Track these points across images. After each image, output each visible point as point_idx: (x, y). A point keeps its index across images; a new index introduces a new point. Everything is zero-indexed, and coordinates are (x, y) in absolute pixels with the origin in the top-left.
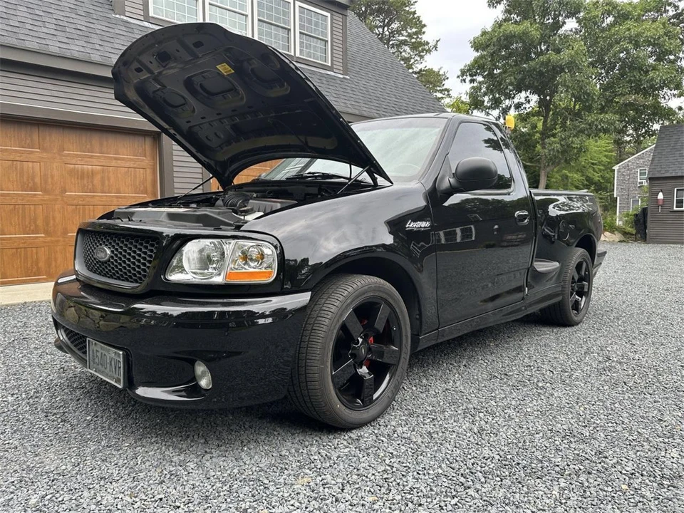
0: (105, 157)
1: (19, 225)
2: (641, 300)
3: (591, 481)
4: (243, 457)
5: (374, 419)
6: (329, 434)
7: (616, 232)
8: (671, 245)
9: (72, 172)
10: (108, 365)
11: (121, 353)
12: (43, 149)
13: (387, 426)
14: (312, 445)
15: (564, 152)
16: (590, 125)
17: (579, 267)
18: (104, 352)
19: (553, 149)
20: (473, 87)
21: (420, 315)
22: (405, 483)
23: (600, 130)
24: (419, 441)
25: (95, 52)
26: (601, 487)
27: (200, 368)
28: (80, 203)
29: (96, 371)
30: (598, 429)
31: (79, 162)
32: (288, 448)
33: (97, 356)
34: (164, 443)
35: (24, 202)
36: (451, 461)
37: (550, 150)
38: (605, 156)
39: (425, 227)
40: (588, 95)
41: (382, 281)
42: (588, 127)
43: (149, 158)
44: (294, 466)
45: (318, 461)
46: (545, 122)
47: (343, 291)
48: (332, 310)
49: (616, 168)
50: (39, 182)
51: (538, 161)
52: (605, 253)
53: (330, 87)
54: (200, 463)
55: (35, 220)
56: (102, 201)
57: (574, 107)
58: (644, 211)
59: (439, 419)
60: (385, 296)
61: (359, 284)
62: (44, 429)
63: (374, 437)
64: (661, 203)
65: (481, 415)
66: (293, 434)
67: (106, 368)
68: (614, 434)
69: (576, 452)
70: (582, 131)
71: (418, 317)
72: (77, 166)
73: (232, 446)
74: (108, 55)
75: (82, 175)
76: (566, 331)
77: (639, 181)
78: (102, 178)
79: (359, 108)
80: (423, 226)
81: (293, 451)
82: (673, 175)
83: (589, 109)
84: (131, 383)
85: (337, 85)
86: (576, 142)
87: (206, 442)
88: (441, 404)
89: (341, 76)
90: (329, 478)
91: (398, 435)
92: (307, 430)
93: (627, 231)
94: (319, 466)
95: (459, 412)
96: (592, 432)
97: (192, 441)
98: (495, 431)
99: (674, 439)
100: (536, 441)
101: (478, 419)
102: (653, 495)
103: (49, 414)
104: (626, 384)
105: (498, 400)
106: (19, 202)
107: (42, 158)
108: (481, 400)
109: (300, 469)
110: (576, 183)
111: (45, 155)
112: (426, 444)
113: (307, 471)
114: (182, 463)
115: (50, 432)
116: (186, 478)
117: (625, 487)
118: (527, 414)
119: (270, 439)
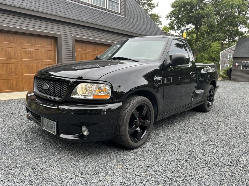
0: (36, 46)
1: (5, 71)
3: (217, 168)
4: (98, 158)
5: (141, 145)
6: (126, 150)
7: (220, 77)
8: (239, 82)
9: (25, 52)
10: (50, 127)
11: (55, 123)
12: (14, 43)
13: (146, 148)
14: (121, 154)
15: (203, 47)
16: (213, 37)
17: (210, 91)
18: (48, 122)
19: (199, 46)
20: (171, 22)
21: (157, 109)
22: (155, 168)
23: (217, 39)
24: (158, 153)
25: (33, 6)
26: (220, 170)
27: (84, 128)
28: (28, 63)
29: (45, 128)
30: (218, 150)
31: (27, 48)
32: (113, 155)
33: (45, 123)
35: (7, 62)
36: (169, 160)
38: (217, 48)
39: (160, 79)
40: (213, 26)
41: (146, 98)
42: (212, 38)
43: (53, 47)
44: (116, 162)
45: (124, 160)
46: (197, 36)
47: (133, 102)
48: (129, 109)
49: (221, 53)
50: (12, 55)
51: (193, 50)
52: (219, 86)
53: (120, 21)
54: (83, 160)
55: (11, 69)
56: (36, 63)
57: (208, 30)
58: (231, 69)
59: (163, 146)
60: (146, 103)
61: (138, 99)
62: (26, 148)
63: (142, 152)
64: (237, 67)
65: (178, 144)
66: (114, 150)
67: (49, 128)
68: (223, 152)
69: (211, 158)
70: (210, 40)
71: (156, 110)
72: (26, 49)
73: (93, 154)
74: (37, 7)
75: (28, 53)
76: (205, 114)
77: (229, 58)
78: (36, 54)
79: (130, 29)
80: (160, 78)
81: (115, 156)
82: (242, 57)
83: (213, 31)
84: (58, 133)
85: (122, 20)
86: (208, 43)
87: (84, 153)
88: (164, 140)
89: (124, 17)
90: (129, 166)
91: (150, 151)
92: (119, 149)
93: (224, 76)
94: (124, 162)
95: (170, 143)
96: (216, 151)
97: (79, 152)
98: (183, 150)
99: (244, 153)
100: (197, 154)
101: (177, 146)
102: (238, 173)
103: (27, 142)
104: (226, 134)
105: (183, 139)
106: (5, 62)
107: (13, 46)
108: (177, 139)
109: (118, 163)
110: (206, 58)
111: (14, 45)
112: (160, 154)
113: (121, 163)
114: (77, 160)
115: (28, 149)
116: (79, 166)
117: (228, 170)
118: (193, 144)
119: (106, 152)
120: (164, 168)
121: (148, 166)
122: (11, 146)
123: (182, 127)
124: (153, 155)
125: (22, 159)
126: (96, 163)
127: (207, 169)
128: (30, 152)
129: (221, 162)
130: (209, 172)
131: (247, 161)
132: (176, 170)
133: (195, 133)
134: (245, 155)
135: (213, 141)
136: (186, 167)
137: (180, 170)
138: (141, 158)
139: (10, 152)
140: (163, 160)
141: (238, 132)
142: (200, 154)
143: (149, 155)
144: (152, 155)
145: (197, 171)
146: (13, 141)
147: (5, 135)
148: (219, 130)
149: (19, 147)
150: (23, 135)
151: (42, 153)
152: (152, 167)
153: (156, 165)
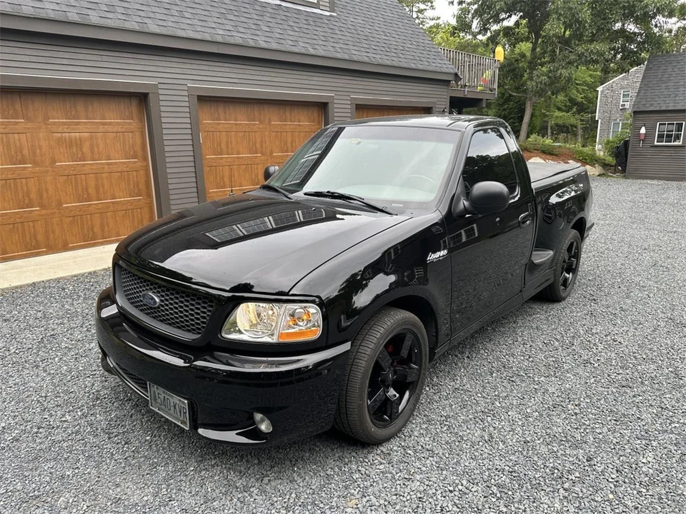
0: (91, 122)
1: (12, 200)
2: (622, 265)
3: (585, 490)
4: (296, 479)
5: (400, 430)
7: (596, 165)
9: (60, 141)
10: (172, 408)
11: (186, 402)
12: (28, 119)
13: (411, 436)
14: (351, 461)
15: (552, 83)
16: (579, 56)
18: (167, 397)
19: (541, 83)
20: (461, 9)
21: (437, 332)
22: (437, 503)
23: (589, 61)
24: (441, 453)
25: (71, 9)
26: (592, 497)
27: (258, 416)
28: (71, 173)
29: (159, 409)
30: (588, 431)
31: (66, 130)
32: (332, 466)
33: (159, 398)
34: (224, 466)
35: (14, 176)
36: (470, 474)
37: (537, 83)
38: (591, 76)
39: (443, 256)
40: (580, 23)
42: (578, 58)
43: (136, 121)
44: (341, 486)
45: (360, 480)
46: (534, 49)
47: (377, 333)
49: (600, 89)
50: (27, 154)
51: (525, 91)
52: (593, 224)
53: (318, 29)
54: (261, 488)
55: (28, 194)
56: (92, 169)
57: (564, 32)
58: (626, 143)
59: (454, 426)
60: (409, 327)
61: (389, 323)
64: (642, 137)
65: (489, 419)
66: (332, 450)
67: (170, 410)
68: (601, 436)
69: (571, 459)
70: (570, 63)
71: (434, 334)
72: (64, 134)
73: (283, 466)
74: (85, 12)
75: (70, 144)
77: (621, 103)
78: (91, 145)
80: (441, 255)
81: (337, 469)
82: (658, 109)
83: (578, 36)
84: (195, 426)
86: (565, 73)
87: (260, 463)
88: (453, 407)
89: (328, 14)
90: (374, 500)
91: (422, 446)
92: (344, 444)
93: (607, 162)
94: (362, 486)
95: (470, 417)
96: (583, 435)
97: (247, 461)
98: (503, 438)
99: (650, 440)
100: (538, 448)
101: (487, 424)
102: (634, 504)
103: (112, 436)
104: (609, 375)
105: (501, 400)
106: (10, 176)
107: (28, 128)
108: (487, 401)
109: (346, 489)
110: (559, 105)
111: (29, 125)
112: (447, 456)
113: (353, 491)
114: (246, 489)
115: (119, 457)
116: (254, 505)
117: (611, 496)
118: (527, 417)
119: (314, 457)
120: (457, 502)
121: (419, 495)
122: (76, 452)
123: (498, 359)
124: (430, 458)
125: (110, 491)
126: (293, 495)
127: (561, 497)
128: (127, 469)
129: (594, 470)
130: (565, 504)
131: (657, 467)
132: (487, 506)
133: (530, 377)
134: (654, 444)
135: (577, 403)
136: (510, 493)
137: (498, 504)
138: (400, 471)
139: (77, 471)
140: (455, 473)
141: (639, 367)
142: (544, 449)
143: (419, 459)
144: (428, 459)
145: (538, 503)
146: (77, 433)
147: (51, 415)
148: (591, 363)
149: (96, 452)
150: (98, 411)
151: (155, 467)
152: (430, 500)
153: (439, 492)
